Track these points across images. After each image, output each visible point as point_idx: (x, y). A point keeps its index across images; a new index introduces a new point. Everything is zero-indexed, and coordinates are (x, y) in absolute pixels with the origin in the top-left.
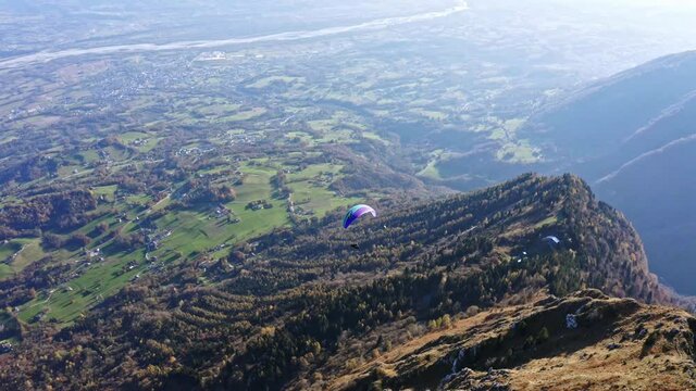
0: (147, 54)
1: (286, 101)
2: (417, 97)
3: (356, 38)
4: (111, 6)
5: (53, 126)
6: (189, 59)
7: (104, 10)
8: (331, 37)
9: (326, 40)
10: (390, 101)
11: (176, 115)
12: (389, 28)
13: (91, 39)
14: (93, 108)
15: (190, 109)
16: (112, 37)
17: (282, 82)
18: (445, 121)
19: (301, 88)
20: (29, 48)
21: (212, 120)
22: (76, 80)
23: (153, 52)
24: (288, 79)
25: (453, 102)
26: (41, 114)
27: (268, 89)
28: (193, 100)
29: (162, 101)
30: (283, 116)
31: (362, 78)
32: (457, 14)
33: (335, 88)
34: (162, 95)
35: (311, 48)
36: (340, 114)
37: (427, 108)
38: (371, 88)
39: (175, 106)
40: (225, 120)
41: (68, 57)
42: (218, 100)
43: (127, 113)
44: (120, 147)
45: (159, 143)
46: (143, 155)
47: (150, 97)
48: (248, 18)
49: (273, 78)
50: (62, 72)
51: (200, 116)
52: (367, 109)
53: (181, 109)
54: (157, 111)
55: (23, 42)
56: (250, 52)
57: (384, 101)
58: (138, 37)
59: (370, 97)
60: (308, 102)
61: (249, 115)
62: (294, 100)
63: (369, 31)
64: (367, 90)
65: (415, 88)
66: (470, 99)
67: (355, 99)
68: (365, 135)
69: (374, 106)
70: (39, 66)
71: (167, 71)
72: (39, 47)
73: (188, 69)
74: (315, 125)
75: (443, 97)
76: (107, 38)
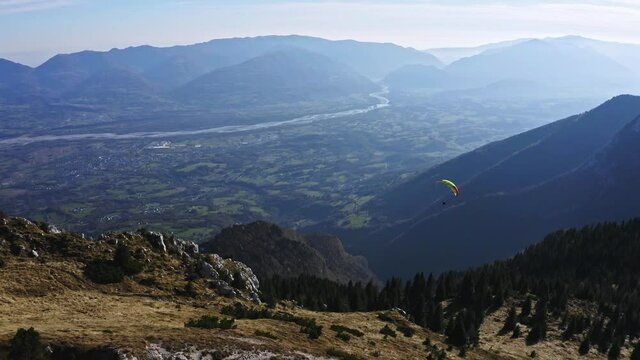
0: (108, 142)
1: (205, 183)
2: (308, 180)
3: (283, 131)
4: (86, 100)
5: (19, 197)
6: (140, 147)
7: (81, 102)
8: (264, 130)
9: (257, 133)
10: (286, 183)
11: (116, 192)
12: (314, 123)
13: (66, 128)
14: (53, 185)
15: (128, 187)
16: (83, 126)
17: (206, 167)
18: (318, 199)
19: (221, 173)
20: (13, 132)
21: (140, 196)
22: (44, 161)
23: (113, 140)
24: (211, 165)
25: (332, 184)
26: (11, 187)
27: (193, 173)
28: (132, 180)
29: (108, 180)
30: (195, 194)
31: (270, 165)
32: (377, 110)
33: (247, 173)
34: (110, 176)
35: (242, 140)
36: (242, 193)
37: (312, 188)
38: (275, 173)
39: (117, 184)
40: (149, 196)
41: (43, 142)
42: (152, 181)
43: (79, 189)
44: (60, 213)
45: (92, 212)
46: (77, 220)
47: (100, 177)
48: (199, 113)
49: (200, 164)
50: (36, 154)
51: (133, 193)
52: (264, 189)
53: (121, 187)
54: (102, 188)
55: (8, 128)
56: (192, 142)
57: (280, 183)
58: (103, 127)
59: (271, 179)
60: (220, 183)
61: (171, 192)
62: (212, 182)
63: (295, 126)
64: (271, 174)
65: (308, 173)
66: (347, 182)
67: (259, 181)
68: (253, 209)
69: (271, 187)
70: (18, 148)
71: (120, 156)
72: (21, 132)
73: (137, 156)
74: (217, 202)
75: (328, 180)
76: (77, 127)
